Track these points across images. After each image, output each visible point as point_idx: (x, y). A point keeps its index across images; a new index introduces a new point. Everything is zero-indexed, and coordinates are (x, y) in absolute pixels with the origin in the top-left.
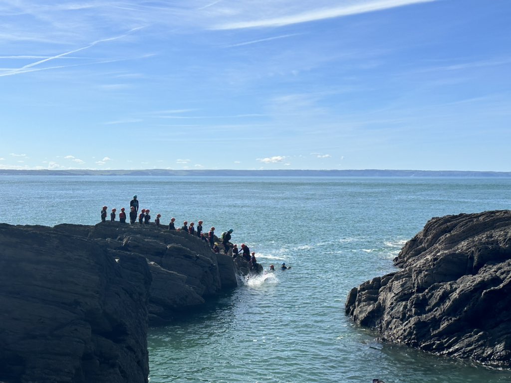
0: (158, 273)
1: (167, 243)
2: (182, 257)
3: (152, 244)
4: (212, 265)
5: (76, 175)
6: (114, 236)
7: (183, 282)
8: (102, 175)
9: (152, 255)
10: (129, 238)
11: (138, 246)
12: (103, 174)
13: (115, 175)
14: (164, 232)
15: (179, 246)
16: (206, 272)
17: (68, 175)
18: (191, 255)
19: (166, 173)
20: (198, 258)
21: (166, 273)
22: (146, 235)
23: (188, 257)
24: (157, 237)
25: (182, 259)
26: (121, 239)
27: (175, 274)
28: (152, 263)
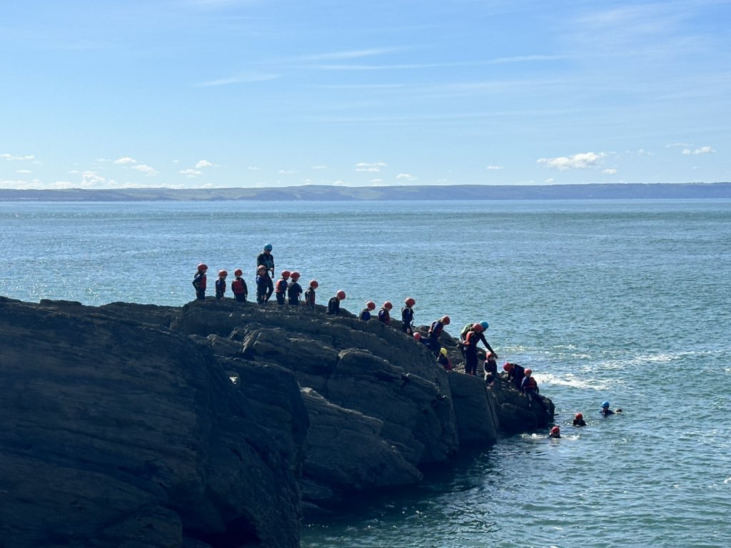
0: (320, 413)
1: (338, 346)
2: (372, 378)
3: (306, 348)
4: (439, 396)
5: (139, 199)
6: (224, 332)
7: (374, 432)
8: (194, 199)
9: (306, 372)
10: (256, 335)
11: (277, 353)
12: (196, 197)
13: (221, 199)
14: (333, 322)
15: (366, 353)
16: (425, 412)
17: (123, 200)
18: (392, 375)
19: (332, 193)
20: (407, 380)
21: (337, 412)
22: (291, 329)
23: (385, 378)
24: (316, 332)
25: (372, 382)
26: (240, 337)
27: (357, 415)
28: (307, 390)
